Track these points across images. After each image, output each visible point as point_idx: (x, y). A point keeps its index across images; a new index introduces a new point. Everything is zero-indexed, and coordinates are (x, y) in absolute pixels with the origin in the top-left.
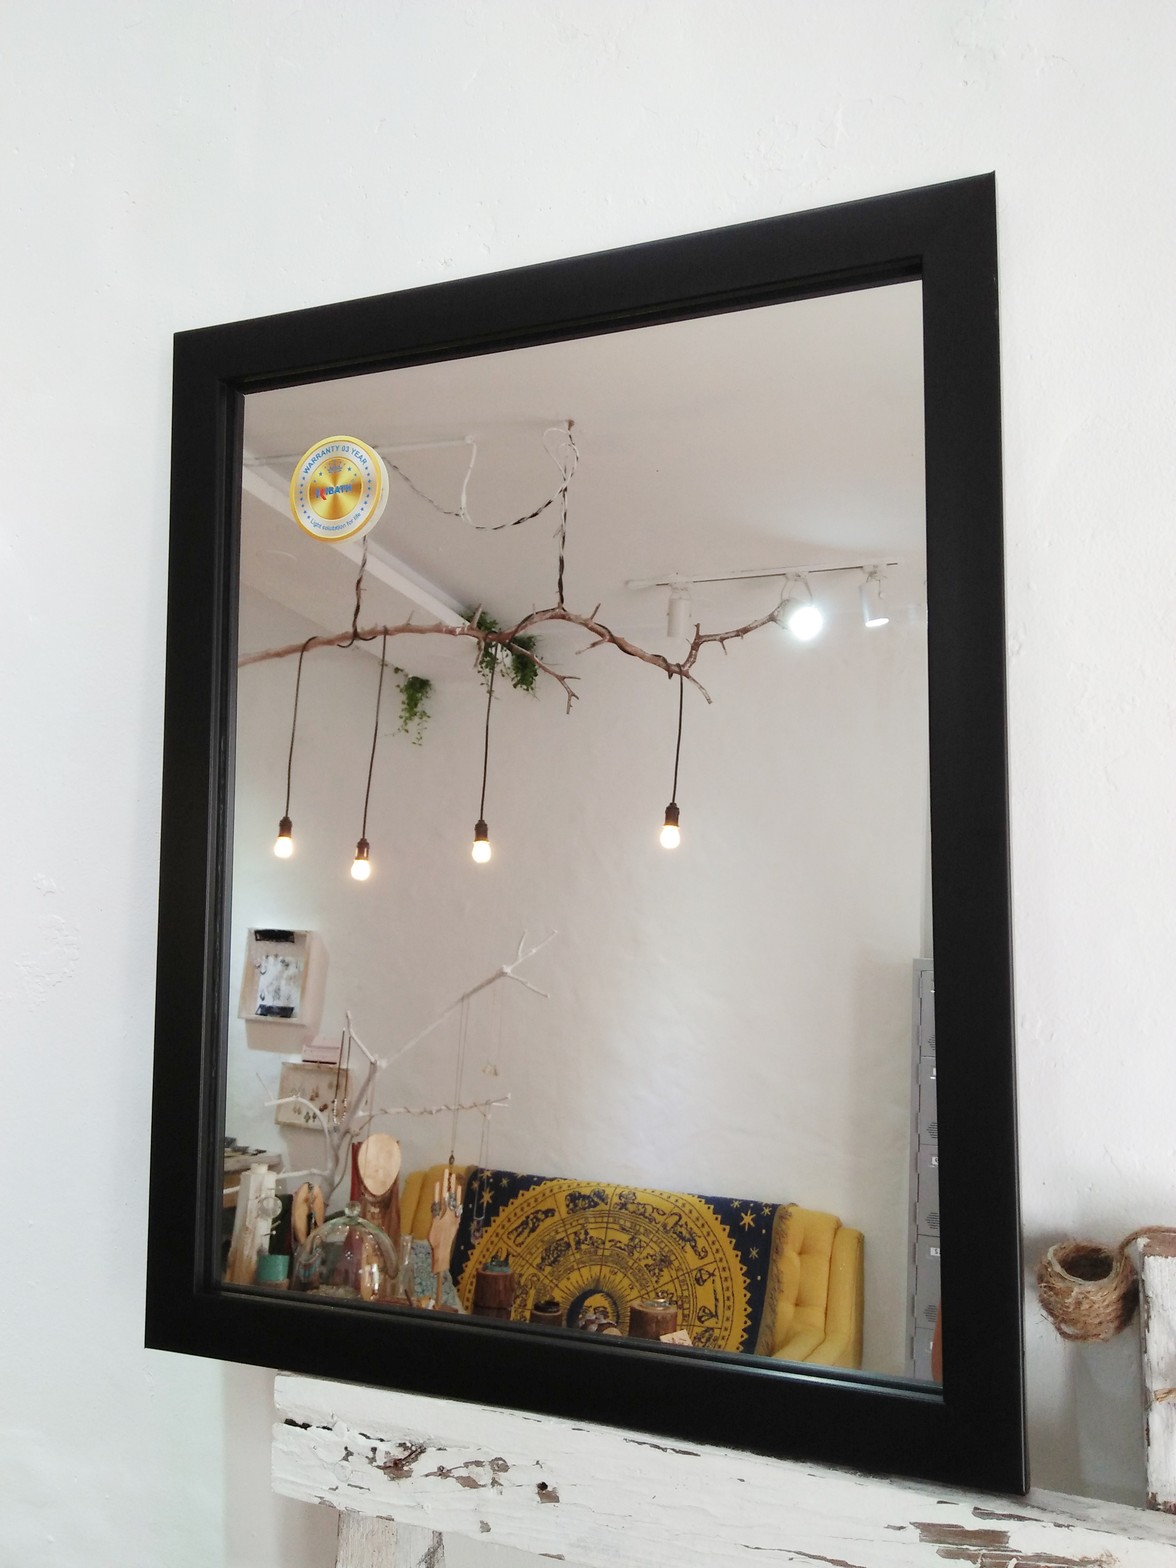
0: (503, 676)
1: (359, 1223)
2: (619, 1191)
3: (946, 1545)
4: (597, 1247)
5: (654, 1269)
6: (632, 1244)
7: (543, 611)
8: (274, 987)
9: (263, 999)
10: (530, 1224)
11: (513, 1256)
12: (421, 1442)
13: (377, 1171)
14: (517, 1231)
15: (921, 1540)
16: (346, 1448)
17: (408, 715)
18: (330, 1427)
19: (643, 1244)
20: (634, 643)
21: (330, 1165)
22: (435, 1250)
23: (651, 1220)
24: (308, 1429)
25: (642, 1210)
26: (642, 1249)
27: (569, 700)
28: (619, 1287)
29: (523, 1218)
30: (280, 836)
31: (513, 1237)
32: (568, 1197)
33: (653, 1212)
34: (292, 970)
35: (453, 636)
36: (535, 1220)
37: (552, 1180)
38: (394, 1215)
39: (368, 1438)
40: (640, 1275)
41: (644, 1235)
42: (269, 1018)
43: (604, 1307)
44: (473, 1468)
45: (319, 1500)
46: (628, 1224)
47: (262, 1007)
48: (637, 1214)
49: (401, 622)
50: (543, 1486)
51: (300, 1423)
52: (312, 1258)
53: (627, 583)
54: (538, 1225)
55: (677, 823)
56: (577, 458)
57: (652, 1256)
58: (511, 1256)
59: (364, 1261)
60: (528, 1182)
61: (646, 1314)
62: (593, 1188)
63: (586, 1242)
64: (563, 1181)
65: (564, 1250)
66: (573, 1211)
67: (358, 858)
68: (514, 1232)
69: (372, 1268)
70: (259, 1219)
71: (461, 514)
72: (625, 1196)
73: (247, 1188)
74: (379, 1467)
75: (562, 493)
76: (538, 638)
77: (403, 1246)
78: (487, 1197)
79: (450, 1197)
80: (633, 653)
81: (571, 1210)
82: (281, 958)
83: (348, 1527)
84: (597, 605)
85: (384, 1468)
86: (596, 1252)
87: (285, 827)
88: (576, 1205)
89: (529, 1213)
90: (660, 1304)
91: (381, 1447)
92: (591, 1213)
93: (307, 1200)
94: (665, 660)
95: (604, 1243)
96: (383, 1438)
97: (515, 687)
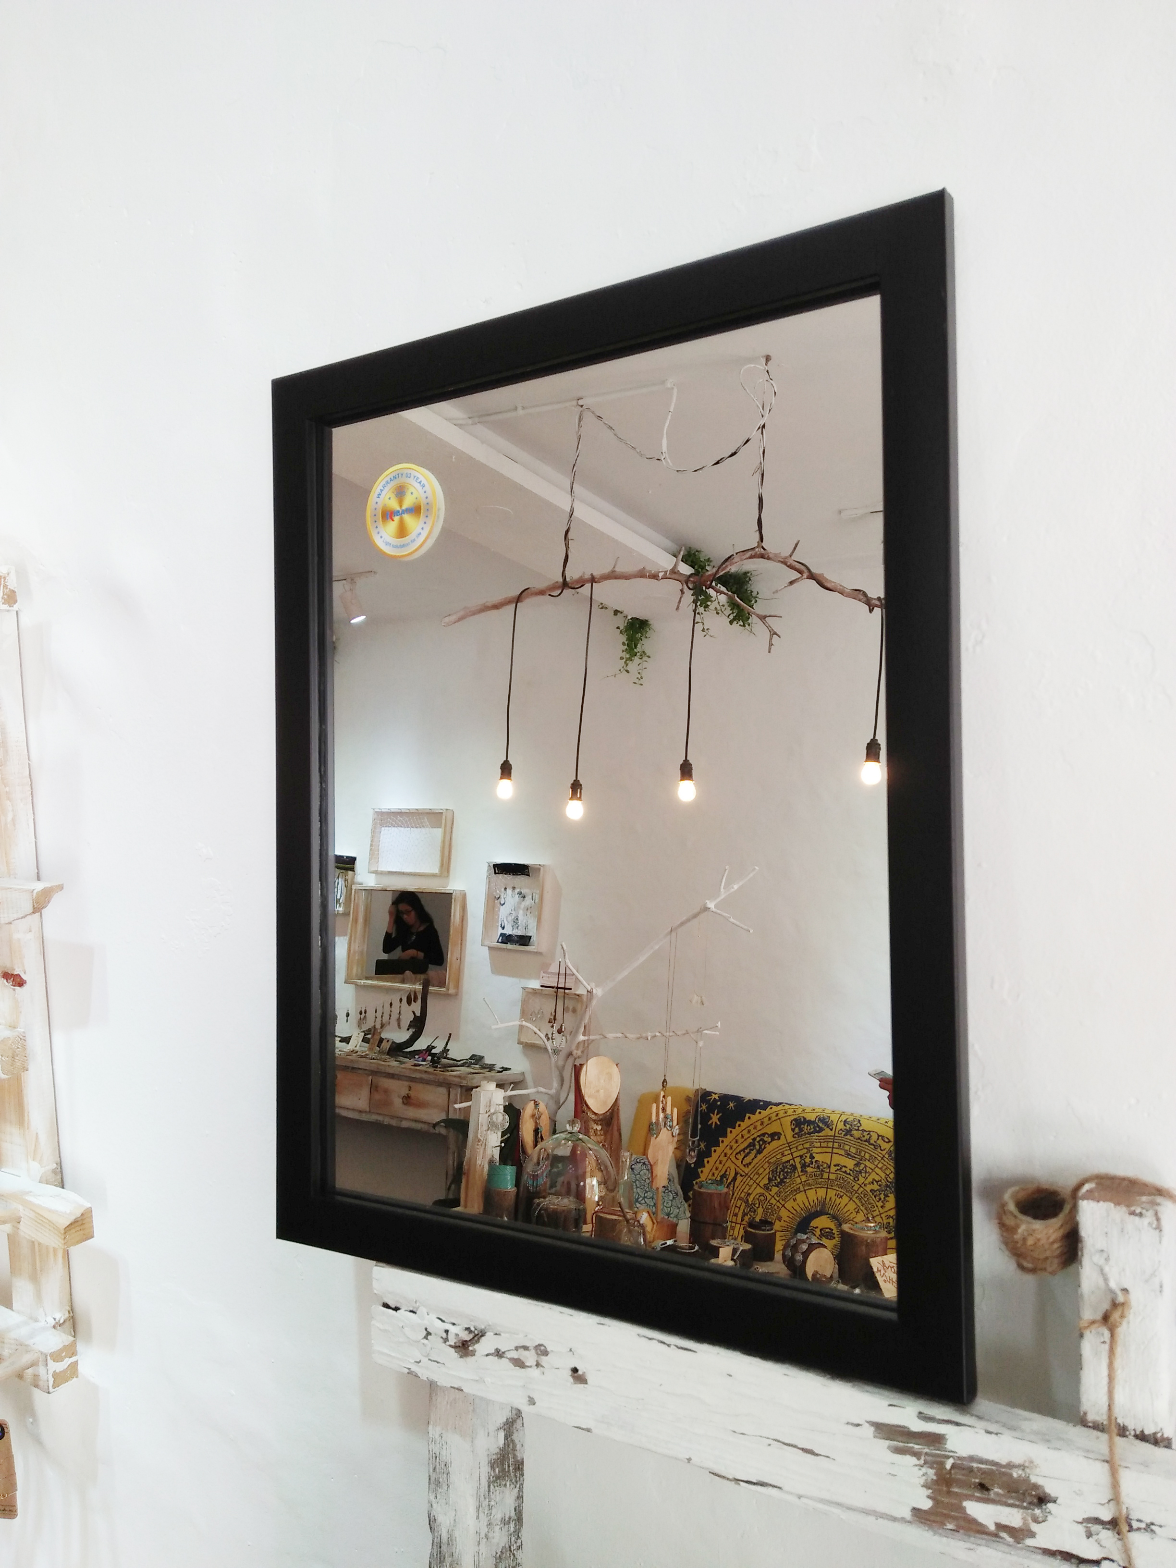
0: (718, 613)
1: (580, 1139)
2: (843, 1118)
3: (895, 1443)
4: (822, 1171)
5: (880, 1194)
6: (857, 1169)
7: (743, 551)
8: (513, 917)
9: (503, 928)
10: (757, 1145)
11: (741, 1176)
12: (483, 1327)
13: (598, 1091)
14: (744, 1152)
15: (875, 1437)
16: (426, 1329)
17: (628, 656)
18: (414, 1310)
19: (868, 1170)
20: (831, 576)
21: (555, 1084)
22: (653, 1167)
23: (876, 1146)
24: (398, 1311)
25: (867, 1137)
26: (867, 1174)
27: (771, 639)
28: (845, 1210)
29: (750, 1140)
30: (501, 778)
31: (740, 1157)
32: (793, 1122)
33: (878, 1139)
34: (528, 901)
35: (656, 581)
36: (761, 1143)
37: (777, 1105)
38: (616, 1133)
39: (443, 1321)
40: (866, 1200)
41: (869, 1161)
42: (509, 946)
43: (830, 1229)
44: (521, 1351)
45: (408, 1371)
46: (853, 1150)
47: (502, 935)
48: (861, 1141)
49: (607, 570)
50: (575, 1370)
51: (393, 1306)
52: (538, 1170)
53: (840, 512)
54: (765, 1148)
55: (879, 758)
56: (775, 393)
57: (877, 1182)
58: (739, 1175)
59: (588, 1174)
60: (755, 1106)
61: (855, 1236)
62: (819, 1114)
63: (811, 1166)
64: (789, 1107)
65: (790, 1172)
66: (799, 1135)
67: (571, 799)
68: (742, 1152)
69: (592, 1182)
70: (489, 1132)
71: (662, 459)
72: (850, 1123)
73: (479, 1102)
74: (451, 1346)
75: (760, 430)
76: (753, 573)
77: (623, 1161)
78: (715, 1118)
79: (666, 1117)
80: (831, 588)
81: (796, 1134)
82: (517, 891)
83: (436, 1395)
84: (796, 542)
85: (455, 1347)
86: (822, 1175)
87: (506, 770)
88: (801, 1130)
89: (755, 1136)
90: (870, 1228)
91: (453, 1330)
92: (817, 1138)
93: (533, 1116)
94: (865, 594)
95: (829, 1167)
96: (454, 1322)
97: (731, 624)
